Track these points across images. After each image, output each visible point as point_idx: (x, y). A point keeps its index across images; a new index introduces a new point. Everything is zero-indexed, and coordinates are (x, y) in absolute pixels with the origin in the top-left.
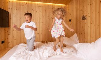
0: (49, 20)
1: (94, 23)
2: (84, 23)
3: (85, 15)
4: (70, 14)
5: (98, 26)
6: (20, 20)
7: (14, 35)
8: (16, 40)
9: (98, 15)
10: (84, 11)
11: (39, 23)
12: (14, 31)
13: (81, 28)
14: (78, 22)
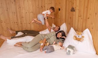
0: (39, 9)
1: (82, 17)
2: (73, 14)
3: (74, 7)
4: (60, 3)
5: (85, 20)
6: (7, 10)
7: (3, 27)
8: (6, 32)
9: (86, 9)
10: (73, 3)
11: (29, 12)
12: (2, 22)
13: (70, 18)
14: (67, 13)
